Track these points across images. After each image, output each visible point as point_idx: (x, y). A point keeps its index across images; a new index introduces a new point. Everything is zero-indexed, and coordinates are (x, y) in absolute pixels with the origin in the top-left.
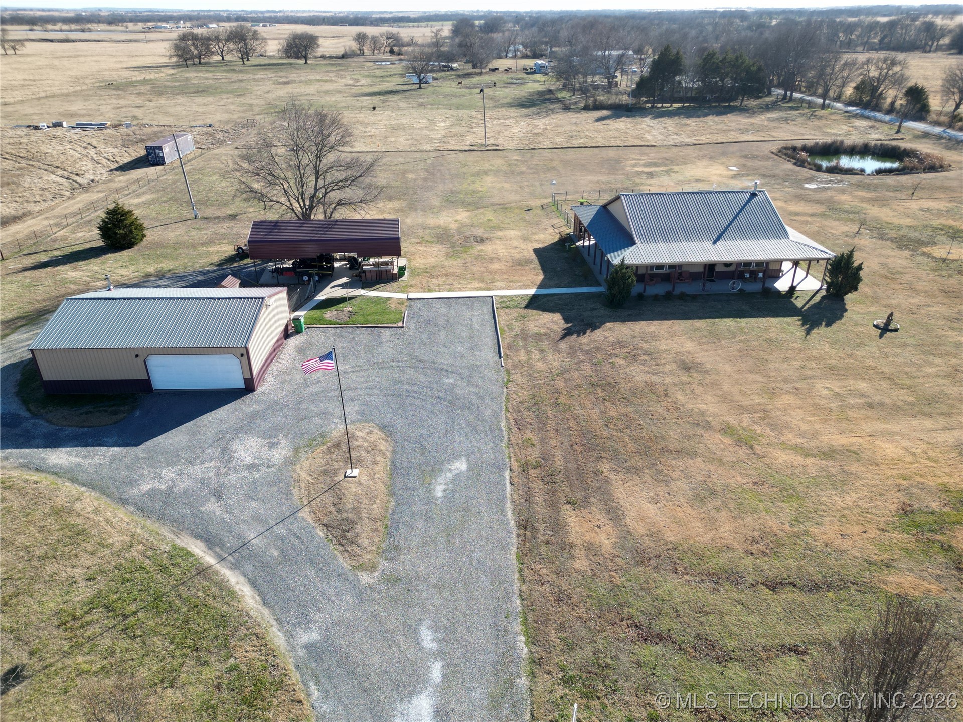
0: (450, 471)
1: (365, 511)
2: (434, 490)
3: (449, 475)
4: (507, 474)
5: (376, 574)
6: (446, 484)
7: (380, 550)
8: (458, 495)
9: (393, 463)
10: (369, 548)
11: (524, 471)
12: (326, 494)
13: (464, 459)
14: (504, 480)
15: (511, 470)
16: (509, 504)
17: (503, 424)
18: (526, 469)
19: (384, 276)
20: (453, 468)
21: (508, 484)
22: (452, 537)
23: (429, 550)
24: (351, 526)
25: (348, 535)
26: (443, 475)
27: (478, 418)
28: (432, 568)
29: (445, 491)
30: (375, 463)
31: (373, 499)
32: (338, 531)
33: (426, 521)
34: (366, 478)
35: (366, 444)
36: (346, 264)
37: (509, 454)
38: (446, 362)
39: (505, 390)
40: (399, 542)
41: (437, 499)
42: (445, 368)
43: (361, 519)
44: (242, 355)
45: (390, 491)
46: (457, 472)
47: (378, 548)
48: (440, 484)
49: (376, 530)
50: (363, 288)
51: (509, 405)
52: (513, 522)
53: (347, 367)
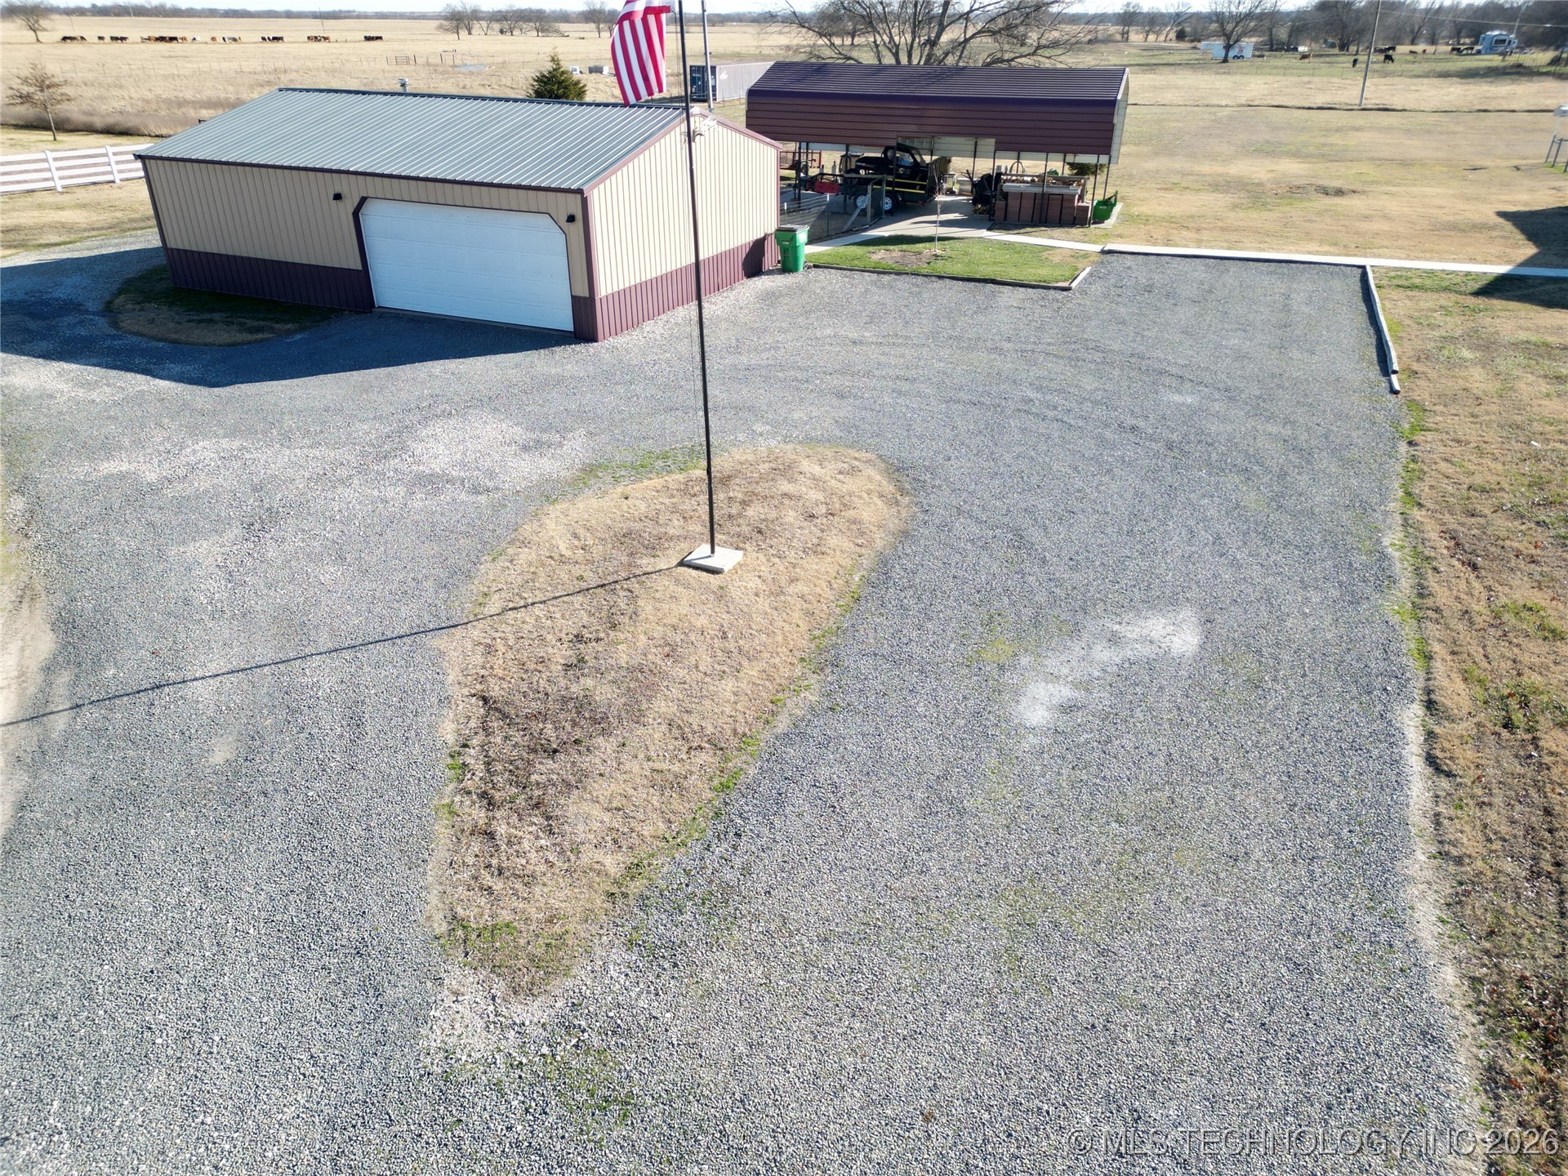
0: (1114, 640)
1: (675, 692)
2: (1017, 693)
3: (1103, 654)
4: (1411, 719)
5: (532, 1013)
6: (1085, 685)
7: (635, 887)
8: (1128, 742)
9: (883, 566)
10: (588, 856)
11: (1508, 725)
12: (580, 598)
13: (1188, 614)
14: (1392, 737)
15: (1430, 705)
16: (1419, 861)
17: (1392, 539)
18: (1518, 717)
19: (1054, 211)
20: (1131, 632)
21: (1415, 764)
22: (1042, 940)
23: (879, 976)
24: (578, 734)
25: (545, 769)
26: (1077, 649)
27: (1277, 501)
28: (853, 1099)
29: (1068, 709)
30: (817, 550)
31: (732, 660)
32: (518, 738)
33: (927, 811)
34: (754, 583)
35: (815, 495)
36: (969, 200)
37: (1424, 641)
38: (1181, 362)
39: (1403, 448)
40: (746, 871)
41: (1018, 731)
42: (1174, 370)
43: (638, 718)
44: (571, 219)
45: (821, 650)
46: (1146, 651)
47: (634, 870)
48: (1055, 678)
49: (677, 785)
50: (990, 229)
51: (1421, 489)
52: (1449, 974)
53: (867, 334)
